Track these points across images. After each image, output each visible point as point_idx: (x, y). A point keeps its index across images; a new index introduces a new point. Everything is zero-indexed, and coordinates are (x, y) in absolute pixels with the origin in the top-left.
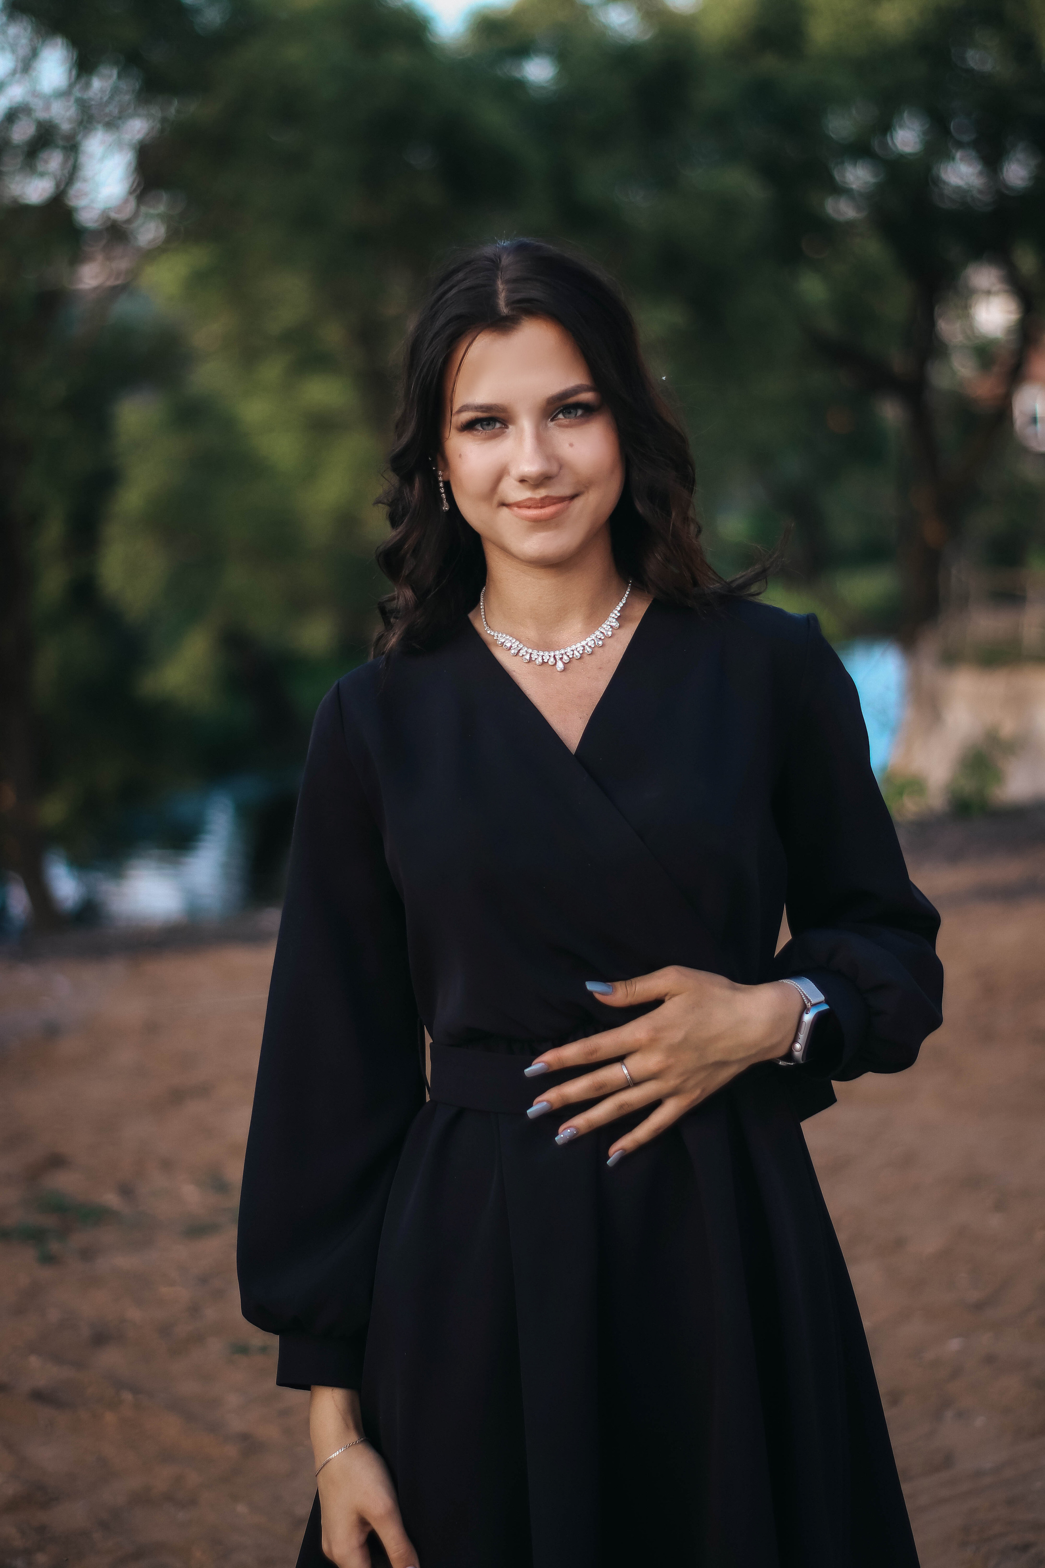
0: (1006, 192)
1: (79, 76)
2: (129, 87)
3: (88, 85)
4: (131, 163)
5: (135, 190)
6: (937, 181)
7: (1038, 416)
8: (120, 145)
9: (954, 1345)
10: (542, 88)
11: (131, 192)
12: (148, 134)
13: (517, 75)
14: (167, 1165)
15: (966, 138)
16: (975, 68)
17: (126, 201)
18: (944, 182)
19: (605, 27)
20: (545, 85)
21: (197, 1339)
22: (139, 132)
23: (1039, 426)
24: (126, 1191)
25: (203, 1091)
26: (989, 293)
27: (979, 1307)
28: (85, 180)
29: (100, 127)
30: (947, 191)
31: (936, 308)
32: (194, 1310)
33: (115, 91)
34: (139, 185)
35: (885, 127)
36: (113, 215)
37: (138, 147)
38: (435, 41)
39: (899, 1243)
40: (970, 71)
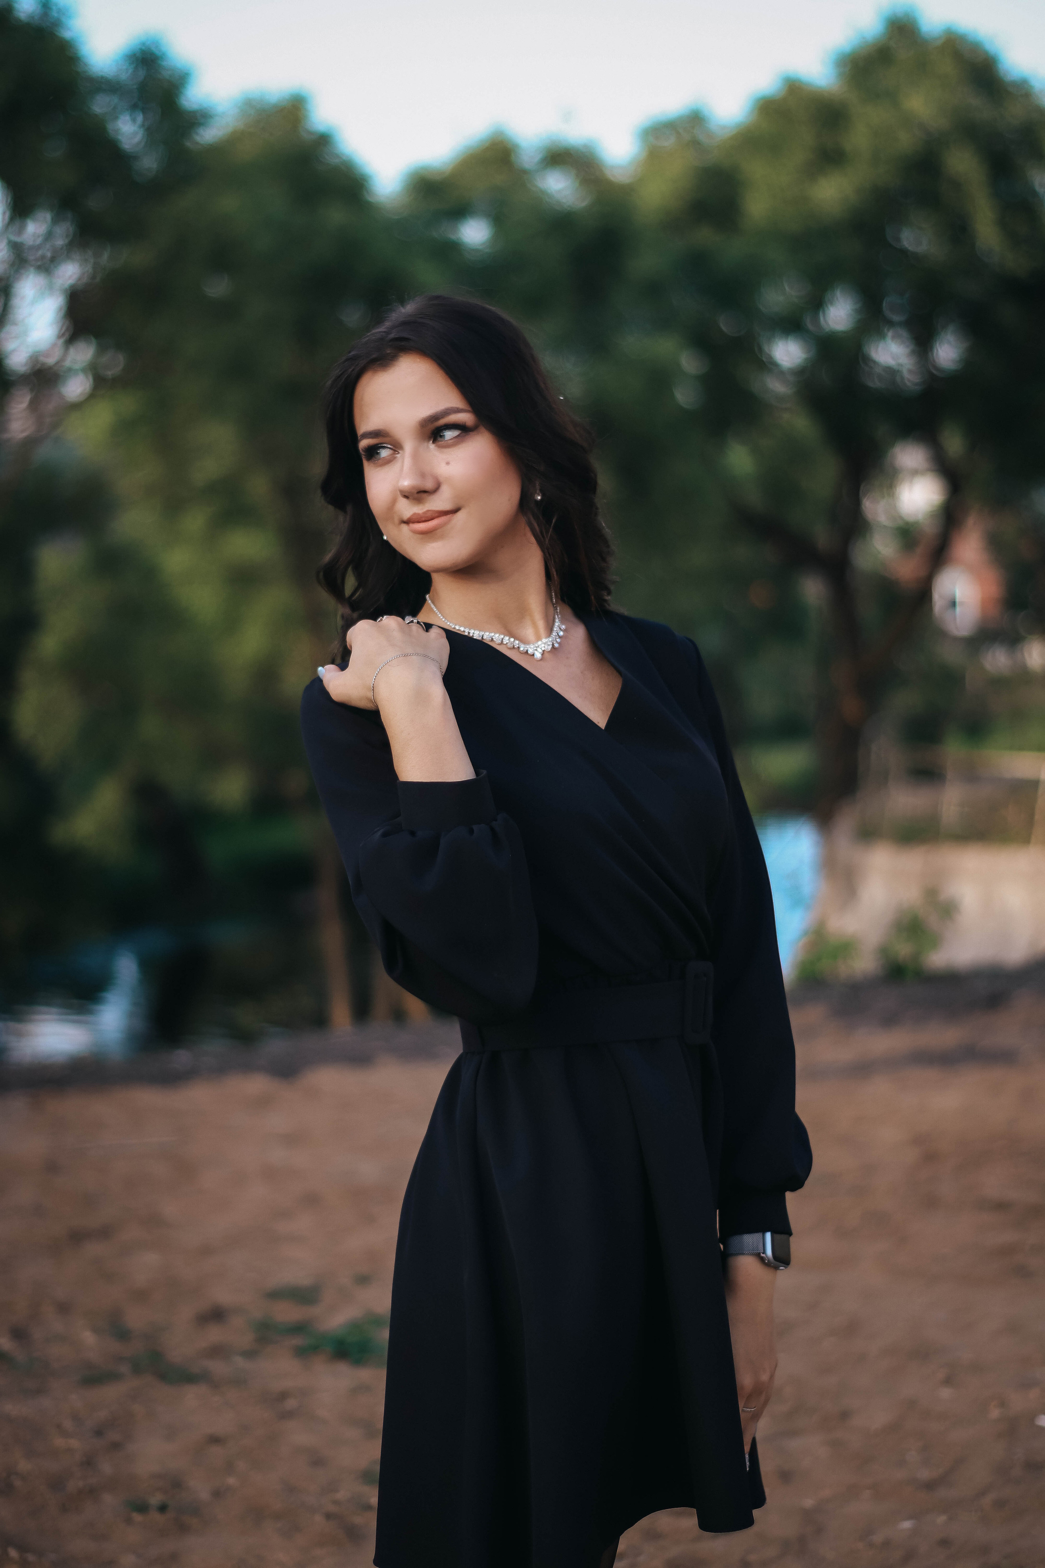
0: (935, 372)
1: (12, 219)
2: (63, 233)
3: (21, 230)
4: (60, 309)
5: (63, 335)
6: (867, 359)
7: (957, 600)
8: (50, 287)
9: (907, 1525)
10: (477, 250)
11: (59, 336)
12: (79, 279)
13: (453, 237)
14: (64, 1308)
15: (896, 318)
16: (909, 248)
17: (54, 345)
18: (875, 362)
19: (543, 192)
20: (480, 248)
21: (92, 1492)
22: (70, 277)
23: (958, 609)
24: (19, 1334)
25: (105, 1233)
26: (915, 473)
27: (930, 1486)
28: (15, 324)
29: (32, 269)
30: (878, 370)
31: (862, 488)
32: (89, 1462)
33: (49, 236)
34: (67, 329)
35: (817, 303)
36: (42, 359)
37: (69, 292)
38: (370, 199)
39: (845, 1415)
40: (904, 252)
